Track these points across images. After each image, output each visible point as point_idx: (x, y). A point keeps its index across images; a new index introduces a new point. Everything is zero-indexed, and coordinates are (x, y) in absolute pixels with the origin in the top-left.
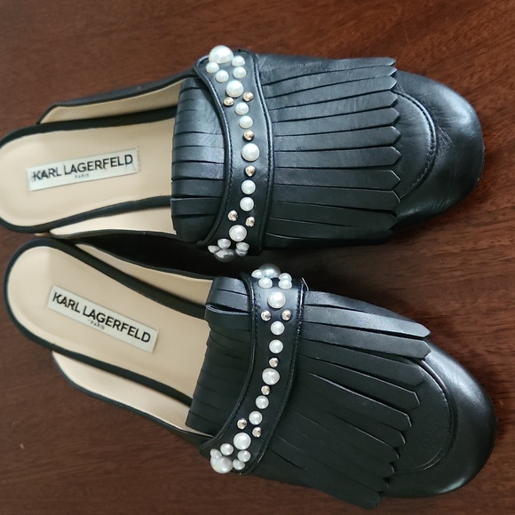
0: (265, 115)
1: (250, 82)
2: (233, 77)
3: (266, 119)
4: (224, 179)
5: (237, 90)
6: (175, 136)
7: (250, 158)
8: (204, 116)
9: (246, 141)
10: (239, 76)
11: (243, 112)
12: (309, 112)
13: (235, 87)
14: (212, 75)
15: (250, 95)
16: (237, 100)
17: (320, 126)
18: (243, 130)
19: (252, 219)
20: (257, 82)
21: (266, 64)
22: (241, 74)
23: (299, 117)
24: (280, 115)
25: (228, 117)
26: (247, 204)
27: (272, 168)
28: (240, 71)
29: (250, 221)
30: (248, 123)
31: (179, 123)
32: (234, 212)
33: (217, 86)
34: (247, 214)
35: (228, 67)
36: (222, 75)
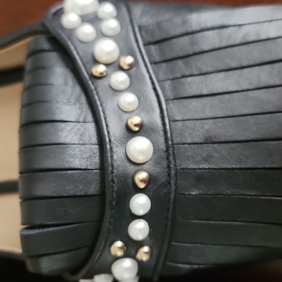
0: (155, 89)
1: (127, 40)
2: (101, 35)
3: (157, 96)
4: (102, 194)
5: (109, 53)
6: (23, 106)
7: (140, 159)
8: (64, 92)
9: (131, 133)
10: (110, 33)
11: (122, 87)
12: (218, 82)
13: (107, 49)
14: (71, 32)
15: (129, 60)
16: (111, 68)
17: (238, 105)
18: (125, 116)
19: (146, 249)
20: (137, 41)
21: (143, 14)
22: (113, 29)
23: (205, 92)
24: (175, 88)
25: (101, 94)
26: (139, 229)
27: (173, 172)
28: (112, 25)
29: (144, 254)
30: (130, 104)
31: (28, 89)
32: (119, 244)
33: (80, 47)
34: (140, 244)
35: (93, 19)
36: (87, 31)
